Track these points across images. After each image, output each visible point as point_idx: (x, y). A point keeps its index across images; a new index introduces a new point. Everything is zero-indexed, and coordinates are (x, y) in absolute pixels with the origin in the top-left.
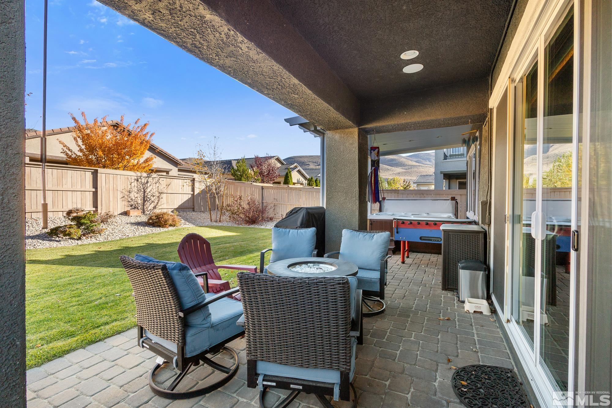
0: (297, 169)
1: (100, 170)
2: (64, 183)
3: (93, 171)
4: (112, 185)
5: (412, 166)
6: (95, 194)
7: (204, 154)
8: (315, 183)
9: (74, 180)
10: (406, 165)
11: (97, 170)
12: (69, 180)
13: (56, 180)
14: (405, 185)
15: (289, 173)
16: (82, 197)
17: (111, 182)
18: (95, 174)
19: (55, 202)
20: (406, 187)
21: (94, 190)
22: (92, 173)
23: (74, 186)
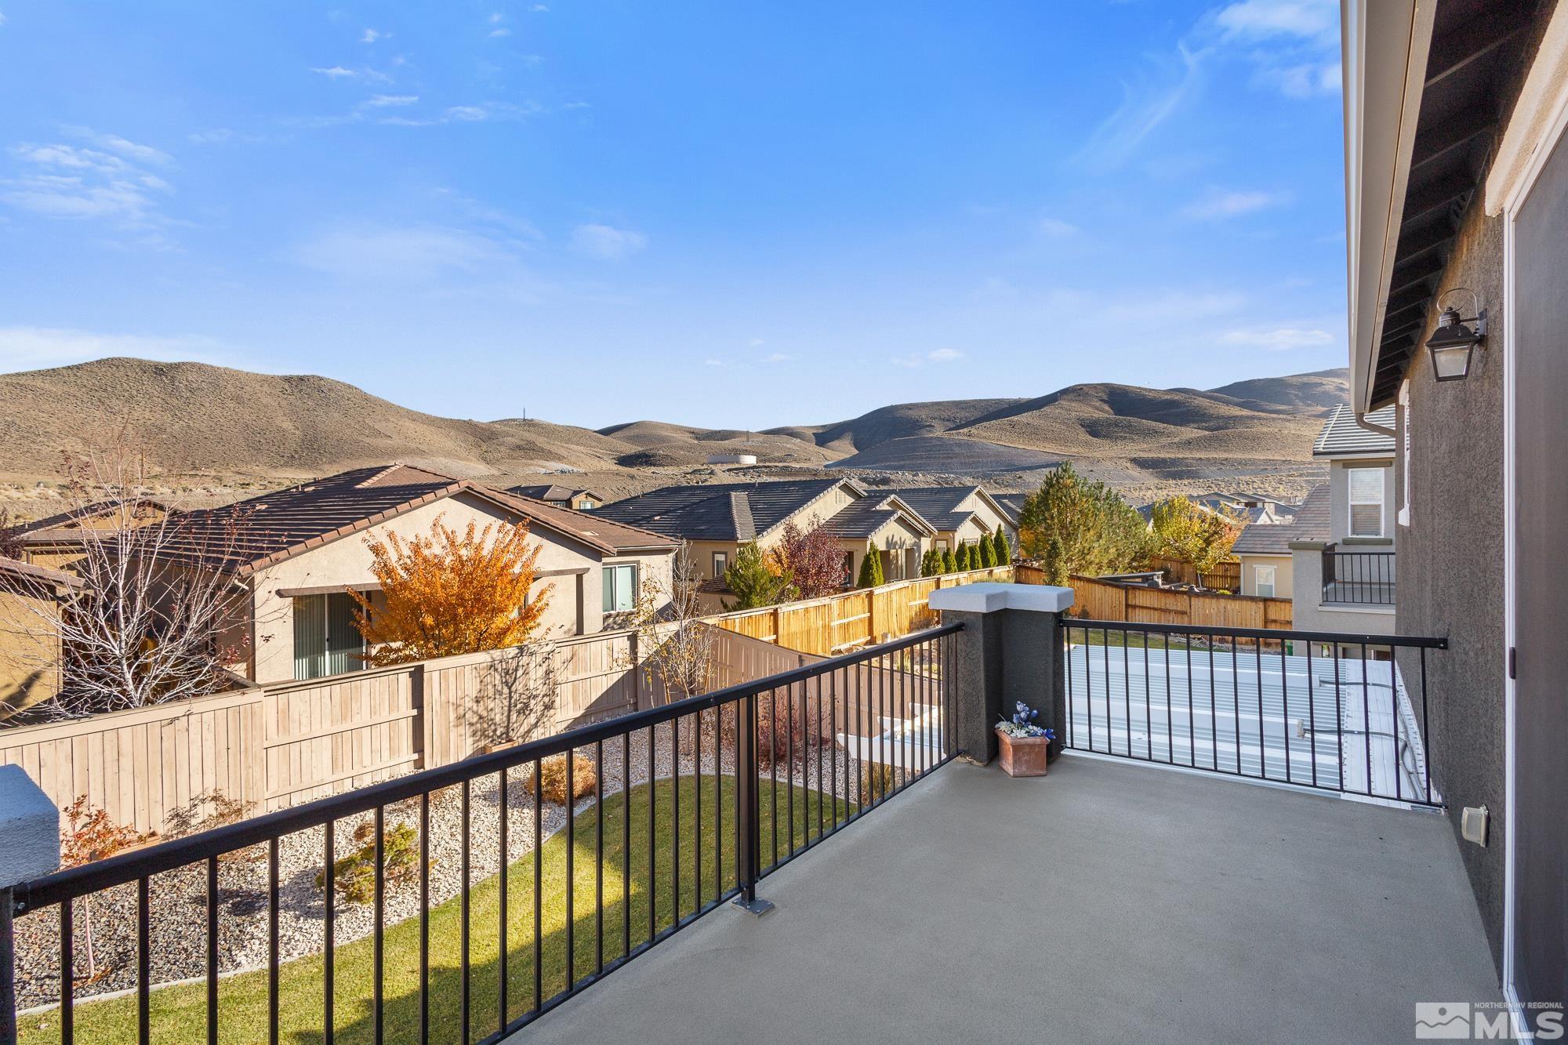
0: (896, 516)
1: (429, 665)
2: (355, 710)
3: (412, 669)
4: (454, 691)
5: (1229, 418)
6: (418, 723)
7: (658, 585)
8: (943, 565)
9: (375, 699)
10: (1211, 417)
11: (422, 666)
12: (365, 699)
13: (338, 708)
14: (1205, 532)
15: (872, 556)
16: (392, 734)
17: (452, 687)
18: (417, 676)
19: (337, 759)
20: (1208, 538)
21: (415, 712)
22: (411, 674)
23: (375, 713)
